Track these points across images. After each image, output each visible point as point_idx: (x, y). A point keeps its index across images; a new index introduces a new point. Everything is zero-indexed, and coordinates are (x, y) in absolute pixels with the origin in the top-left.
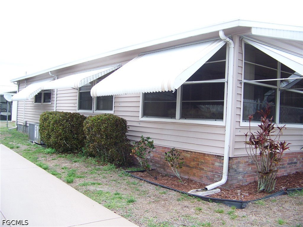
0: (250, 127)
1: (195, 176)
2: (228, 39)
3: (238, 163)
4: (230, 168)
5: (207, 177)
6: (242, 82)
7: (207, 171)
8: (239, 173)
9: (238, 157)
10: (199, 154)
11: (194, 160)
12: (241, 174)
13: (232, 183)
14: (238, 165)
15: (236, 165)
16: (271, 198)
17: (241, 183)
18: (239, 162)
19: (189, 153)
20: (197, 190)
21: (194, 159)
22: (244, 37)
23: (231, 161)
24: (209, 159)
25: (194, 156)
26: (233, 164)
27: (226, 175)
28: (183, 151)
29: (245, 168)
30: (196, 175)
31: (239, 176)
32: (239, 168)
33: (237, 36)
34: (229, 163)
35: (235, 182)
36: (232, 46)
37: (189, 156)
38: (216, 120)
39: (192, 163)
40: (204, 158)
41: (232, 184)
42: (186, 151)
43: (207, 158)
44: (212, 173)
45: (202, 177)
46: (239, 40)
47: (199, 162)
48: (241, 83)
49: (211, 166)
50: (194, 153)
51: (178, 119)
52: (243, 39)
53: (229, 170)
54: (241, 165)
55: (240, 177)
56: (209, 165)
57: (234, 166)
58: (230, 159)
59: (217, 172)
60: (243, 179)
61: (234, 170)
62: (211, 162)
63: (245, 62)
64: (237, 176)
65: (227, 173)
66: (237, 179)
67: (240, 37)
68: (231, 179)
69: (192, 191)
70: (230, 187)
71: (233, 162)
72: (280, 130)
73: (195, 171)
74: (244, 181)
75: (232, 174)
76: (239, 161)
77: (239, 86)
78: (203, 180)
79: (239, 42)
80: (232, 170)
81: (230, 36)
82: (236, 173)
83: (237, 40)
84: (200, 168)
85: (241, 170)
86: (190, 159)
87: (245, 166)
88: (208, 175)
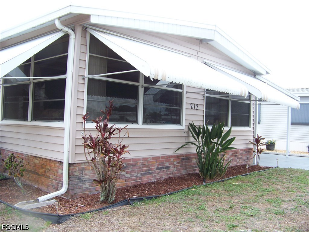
0: (85, 128)
1: (43, 185)
2: (66, 29)
3: (82, 169)
4: (71, 176)
5: (52, 185)
6: (84, 77)
7: (52, 179)
8: (84, 181)
9: (82, 163)
10: (46, 160)
11: (42, 168)
12: (87, 182)
13: (74, 192)
14: (82, 172)
15: (79, 172)
16: (107, 209)
17: (88, 193)
18: (84, 169)
19: (38, 159)
20: (27, 202)
21: (42, 166)
22: (88, 26)
23: (71, 168)
24: (54, 165)
25: (42, 163)
26: (74, 170)
27: (66, 184)
28: (33, 157)
29: (93, 175)
30: (44, 183)
31: (84, 185)
32: (83, 175)
33: (79, 25)
34: (69, 170)
35: (78, 191)
36: (72, 36)
37: (37, 162)
38: (59, 122)
39: (41, 171)
40: (50, 165)
41: (75, 194)
42: (36, 157)
43: (52, 164)
44: (56, 181)
45: (49, 186)
46: (81, 30)
47: (46, 169)
48: (84, 79)
49: (56, 173)
50: (42, 159)
51: (30, 121)
52: (88, 29)
53: (69, 178)
54: (86, 172)
55: (87, 186)
56: (54, 173)
57: (77, 174)
58: (70, 165)
59: (60, 180)
60: (90, 187)
61: (76, 177)
62: (56, 168)
63: (90, 56)
64: (81, 184)
65: (66, 182)
66: (81, 187)
67: (83, 27)
68: (72, 188)
69: (20, 204)
70: (72, 197)
71: (74, 168)
72: (120, 131)
73: (43, 179)
74: (92, 190)
75: (73, 183)
76: (83, 167)
77: (82, 81)
78: (50, 189)
79: (82, 32)
80: (73, 178)
81: (73, 25)
82: (80, 181)
83: (79, 30)
84: (47, 175)
85: (87, 177)
86: (39, 165)
87: (93, 173)
88: (53, 183)
